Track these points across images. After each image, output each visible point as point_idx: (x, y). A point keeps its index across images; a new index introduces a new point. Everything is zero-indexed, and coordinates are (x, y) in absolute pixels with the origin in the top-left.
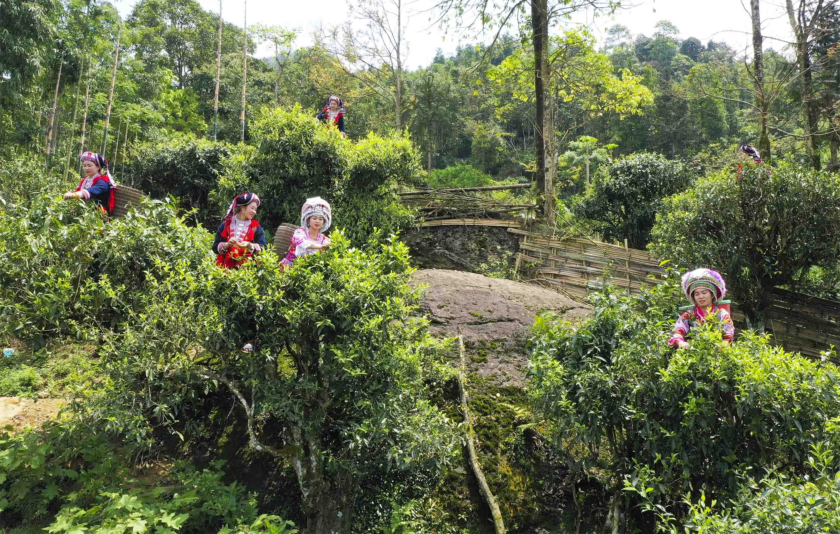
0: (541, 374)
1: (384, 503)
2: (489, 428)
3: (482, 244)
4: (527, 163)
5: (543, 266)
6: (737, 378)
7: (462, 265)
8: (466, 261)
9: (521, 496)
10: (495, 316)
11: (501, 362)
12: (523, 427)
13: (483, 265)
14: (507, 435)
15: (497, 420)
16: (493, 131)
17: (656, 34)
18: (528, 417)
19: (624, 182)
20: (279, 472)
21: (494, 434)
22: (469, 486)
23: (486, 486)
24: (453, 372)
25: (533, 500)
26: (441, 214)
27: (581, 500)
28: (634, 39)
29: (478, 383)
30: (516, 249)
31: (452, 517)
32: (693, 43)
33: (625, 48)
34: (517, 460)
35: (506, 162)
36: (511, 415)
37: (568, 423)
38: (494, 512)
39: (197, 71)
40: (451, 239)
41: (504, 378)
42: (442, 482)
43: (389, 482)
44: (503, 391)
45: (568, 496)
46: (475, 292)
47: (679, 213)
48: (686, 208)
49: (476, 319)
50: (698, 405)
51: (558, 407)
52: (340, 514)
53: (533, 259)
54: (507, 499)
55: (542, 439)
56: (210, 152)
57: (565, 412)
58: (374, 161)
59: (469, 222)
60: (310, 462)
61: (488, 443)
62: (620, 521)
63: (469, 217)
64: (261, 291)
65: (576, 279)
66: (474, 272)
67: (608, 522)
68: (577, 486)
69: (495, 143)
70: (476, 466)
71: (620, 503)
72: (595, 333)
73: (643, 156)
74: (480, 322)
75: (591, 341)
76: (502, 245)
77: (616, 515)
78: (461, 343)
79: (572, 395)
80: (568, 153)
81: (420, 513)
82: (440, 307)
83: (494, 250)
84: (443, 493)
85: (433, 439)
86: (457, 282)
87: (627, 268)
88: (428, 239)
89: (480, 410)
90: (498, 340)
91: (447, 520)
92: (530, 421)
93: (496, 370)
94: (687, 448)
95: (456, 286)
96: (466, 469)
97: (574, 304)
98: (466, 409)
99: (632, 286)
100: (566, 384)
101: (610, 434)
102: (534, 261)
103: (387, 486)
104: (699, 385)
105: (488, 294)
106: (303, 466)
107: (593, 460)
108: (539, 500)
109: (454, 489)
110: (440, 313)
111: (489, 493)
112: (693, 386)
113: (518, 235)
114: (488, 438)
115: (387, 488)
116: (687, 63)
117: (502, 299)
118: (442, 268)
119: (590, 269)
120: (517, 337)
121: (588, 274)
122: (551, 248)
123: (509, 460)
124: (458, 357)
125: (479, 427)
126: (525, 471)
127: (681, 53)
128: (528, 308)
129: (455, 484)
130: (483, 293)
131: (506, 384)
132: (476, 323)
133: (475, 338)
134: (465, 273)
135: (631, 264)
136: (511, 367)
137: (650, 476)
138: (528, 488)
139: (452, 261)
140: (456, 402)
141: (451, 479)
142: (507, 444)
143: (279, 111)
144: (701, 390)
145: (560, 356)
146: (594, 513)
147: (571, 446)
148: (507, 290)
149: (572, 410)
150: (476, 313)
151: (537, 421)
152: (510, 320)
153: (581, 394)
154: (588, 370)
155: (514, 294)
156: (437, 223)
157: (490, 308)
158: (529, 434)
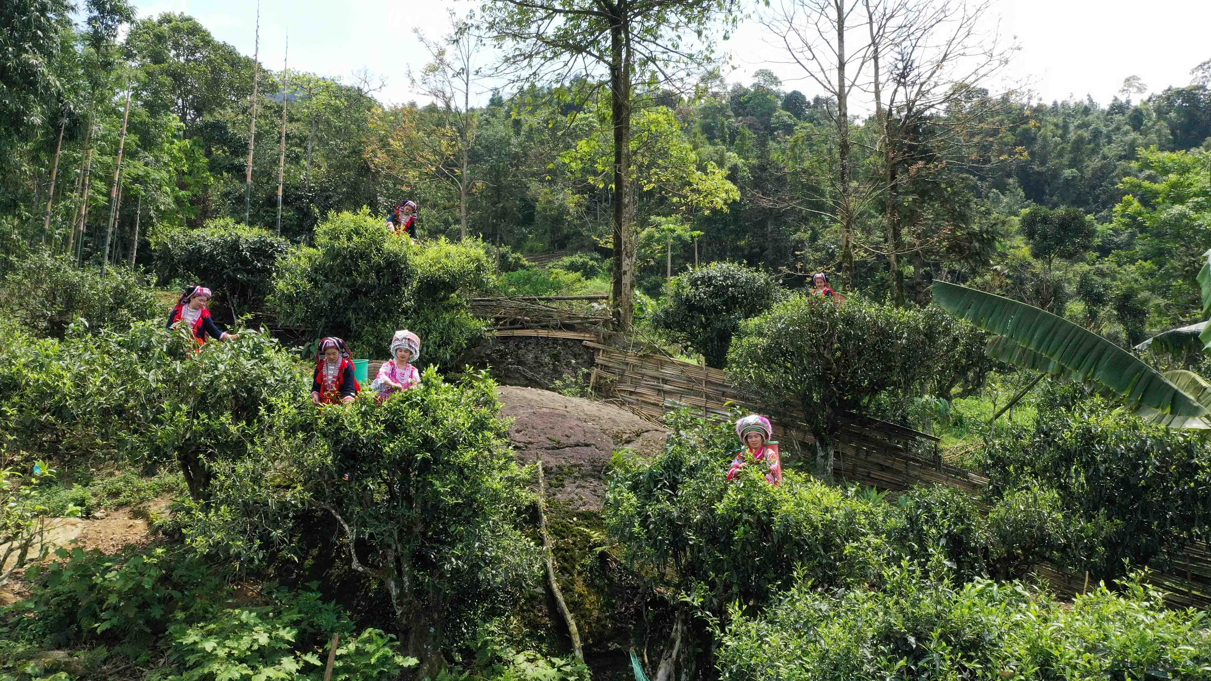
0: (617, 504)
1: (469, 621)
2: (566, 551)
3: (556, 357)
4: (600, 236)
5: (619, 382)
6: (774, 511)
7: (536, 382)
8: (538, 377)
9: (595, 613)
10: (572, 441)
11: (577, 487)
12: (599, 550)
13: (557, 382)
14: (584, 557)
15: (574, 543)
16: (561, 196)
18: (602, 540)
19: (705, 293)
20: (366, 593)
21: (571, 556)
22: (547, 604)
23: (563, 604)
24: (532, 497)
25: (606, 617)
26: (514, 323)
27: (650, 617)
28: (729, 89)
29: (556, 507)
30: (591, 363)
31: (531, 633)
32: (797, 98)
33: (718, 99)
34: (592, 580)
35: (575, 233)
36: (588, 538)
37: (640, 547)
38: (571, 628)
39: (208, 118)
40: (524, 351)
41: (581, 502)
42: (523, 601)
43: (473, 601)
44: (579, 515)
45: (638, 613)
46: (552, 415)
49: (554, 444)
50: (745, 532)
51: (632, 534)
52: (432, 630)
53: (609, 375)
54: (583, 616)
55: (616, 561)
57: (638, 538)
58: (447, 272)
59: (543, 333)
60: (403, 582)
61: (566, 565)
62: (683, 632)
63: (543, 327)
65: (653, 397)
66: (548, 389)
67: (673, 634)
68: (647, 604)
70: (555, 586)
71: (683, 617)
72: (665, 468)
73: (725, 266)
74: (557, 447)
75: (661, 475)
76: (576, 359)
77: (679, 627)
78: (540, 469)
79: (644, 523)
81: (503, 629)
82: (518, 431)
83: (568, 364)
84: (523, 611)
85: (521, 560)
86: (533, 403)
87: (703, 388)
88: (499, 351)
89: (557, 533)
90: (575, 466)
91: (527, 636)
92: (605, 544)
93: (573, 495)
94: (737, 568)
95: (532, 407)
96: (545, 589)
97: (650, 425)
98: (544, 532)
100: (639, 513)
101: (675, 556)
102: (610, 377)
103: (471, 605)
104: (745, 516)
105: (564, 416)
106: (396, 586)
107: (661, 579)
108: (612, 617)
109: (534, 607)
110: (518, 437)
111: (566, 611)
112: (741, 517)
113: (594, 349)
114: (565, 559)
115: (471, 607)
116: (790, 122)
117: (578, 423)
118: (516, 385)
119: (667, 387)
120: (593, 462)
121: (665, 392)
122: (627, 364)
123: (585, 581)
124: (537, 482)
125: (557, 550)
126: (600, 591)
127: (783, 108)
128: (604, 431)
129: (535, 603)
130: (559, 415)
131: (583, 509)
132: (553, 448)
133: (553, 463)
134: (539, 391)
135: (708, 383)
136: (587, 492)
137: (706, 591)
138: (602, 606)
139: (526, 378)
140: (535, 526)
141: (532, 598)
142: (583, 566)
143: (347, 215)
144: (747, 521)
145: (634, 488)
146: (661, 629)
147: (642, 567)
148: (583, 411)
149: (643, 535)
150: (553, 438)
151: (611, 544)
152: (587, 445)
153: (652, 522)
154: (658, 501)
155: (590, 416)
156: (508, 333)
157: (567, 433)
158: (603, 556)
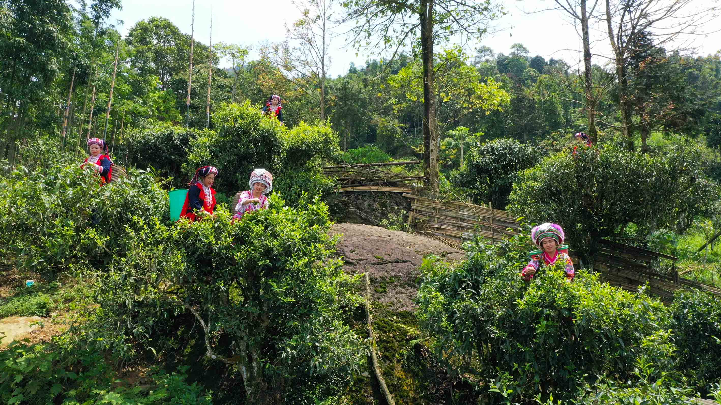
0: (427, 302)
1: (308, 399)
2: (388, 343)
3: (383, 205)
4: (417, 147)
5: (429, 221)
6: (574, 306)
7: (369, 221)
9: (411, 394)
10: (393, 258)
11: (397, 293)
12: (414, 342)
13: (384, 220)
14: (402, 348)
15: (394, 337)
16: (392, 123)
17: (511, 53)
18: (417, 334)
19: (489, 160)
20: (229, 375)
21: (392, 348)
22: (372, 386)
23: (385, 386)
24: (361, 300)
25: (421, 397)
26: (354, 182)
27: (456, 397)
28: (496, 56)
29: (380, 308)
30: (409, 209)
32: (539, 60)
33: (489, 64)
34: (409, 367)
35: (401, 146)
36: (405, 333)
37: (447, 339)
39: (175, 77)
40: (361, 201)
41: (399, 305)
42: (352, 383)
43: (312, 383)
44: (398, 314)
45: (447, 394)
46: (378, 241)
47: (529, 183)
48: (535, 179)
49: (379, 261)
50: (547, 326)
51: (440, 328)
53: (421, 216)
54: (401, 397)
55: (428, 351)
56: (183, 136)
57: (445, 331)
58: (304, 143)
59: (374, 188)
60: (252, 367)
61: (387, 354)
63: (374, 185)
64: (218, 238)
65: (454, 232)
66: (377, 225)
68: (454, 387)
69: (393, 131)
70: (378, 371)
71: (487, 400)
72: (468, 271)
73: (503, 141)
74: (381, 263)
75: (465, 277)
76: (398, 206)
78: (367, 278)
79: (451, 319)
80: (448, 139)
82: (352, 251)
83: (392, 210)
84: (352, 392)
85: (345, 350)
86: (365, 233)
87: (491, 224)
88: (344, 201)
89: (381, 329)
90: (395, 277)
92: (418, 338)
93: (393, 299)
94: (537, 359)
95: (364, 236)
96: (370, 373)
97: (452, 250)
98: (370, 328)
99: (495, 237)
100: (446, 310)
101: (479, 348)
102: (422, 218)
104: (547, 311)
105: (387, 242)
106: (247, 371)
107: (467, 368)
108: (425, 397)
109: (361, 388)
110: (351, 255)
111: (387, 392)
112: (542, 312)
113: (411, 199)
114: (386, 349)
115: (311, 387)
116: (535, 75)
117: (398, 246)
118: (354, 223)
119: (464, 224)
120: (409, 274)
121: (462, 228)
122: (435, 208)
123: (403, 367)
124: (365, 289)
125: (380, 342)
126: (415, 375)
127: (531, 67)
128: (418, 252)
129: (362, 385)
130: (383, 241)
131: (401, 310)
132: (378, 264)
133: (378, 275)
134: (371, 227)
135: (494, 220)
136: (405, 297)
137: (510, 380)
138: (417, 388)
139: (361, 218)
140: (363, 323)
141: (359, 381)
142: (401, 355)
143: (234, 106)
144: (548, 316)
145: (441, 289)
147: (449, 357)
148: (402, 239)
149: (450, 329)
150: (379, 256)
151: (424, 338)
152: (404, 262)
153: (457, 318)
154: (463, 299)
155: (407, 242)
156: (350, 189)
157: (389, 253)
158: (418, 347)
